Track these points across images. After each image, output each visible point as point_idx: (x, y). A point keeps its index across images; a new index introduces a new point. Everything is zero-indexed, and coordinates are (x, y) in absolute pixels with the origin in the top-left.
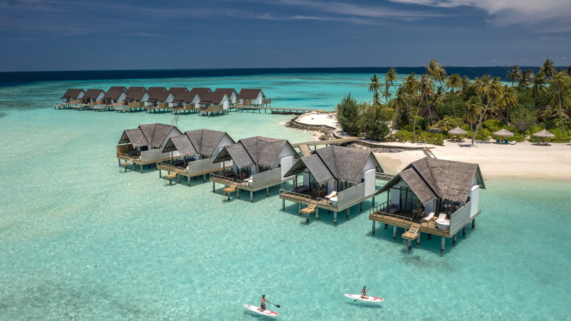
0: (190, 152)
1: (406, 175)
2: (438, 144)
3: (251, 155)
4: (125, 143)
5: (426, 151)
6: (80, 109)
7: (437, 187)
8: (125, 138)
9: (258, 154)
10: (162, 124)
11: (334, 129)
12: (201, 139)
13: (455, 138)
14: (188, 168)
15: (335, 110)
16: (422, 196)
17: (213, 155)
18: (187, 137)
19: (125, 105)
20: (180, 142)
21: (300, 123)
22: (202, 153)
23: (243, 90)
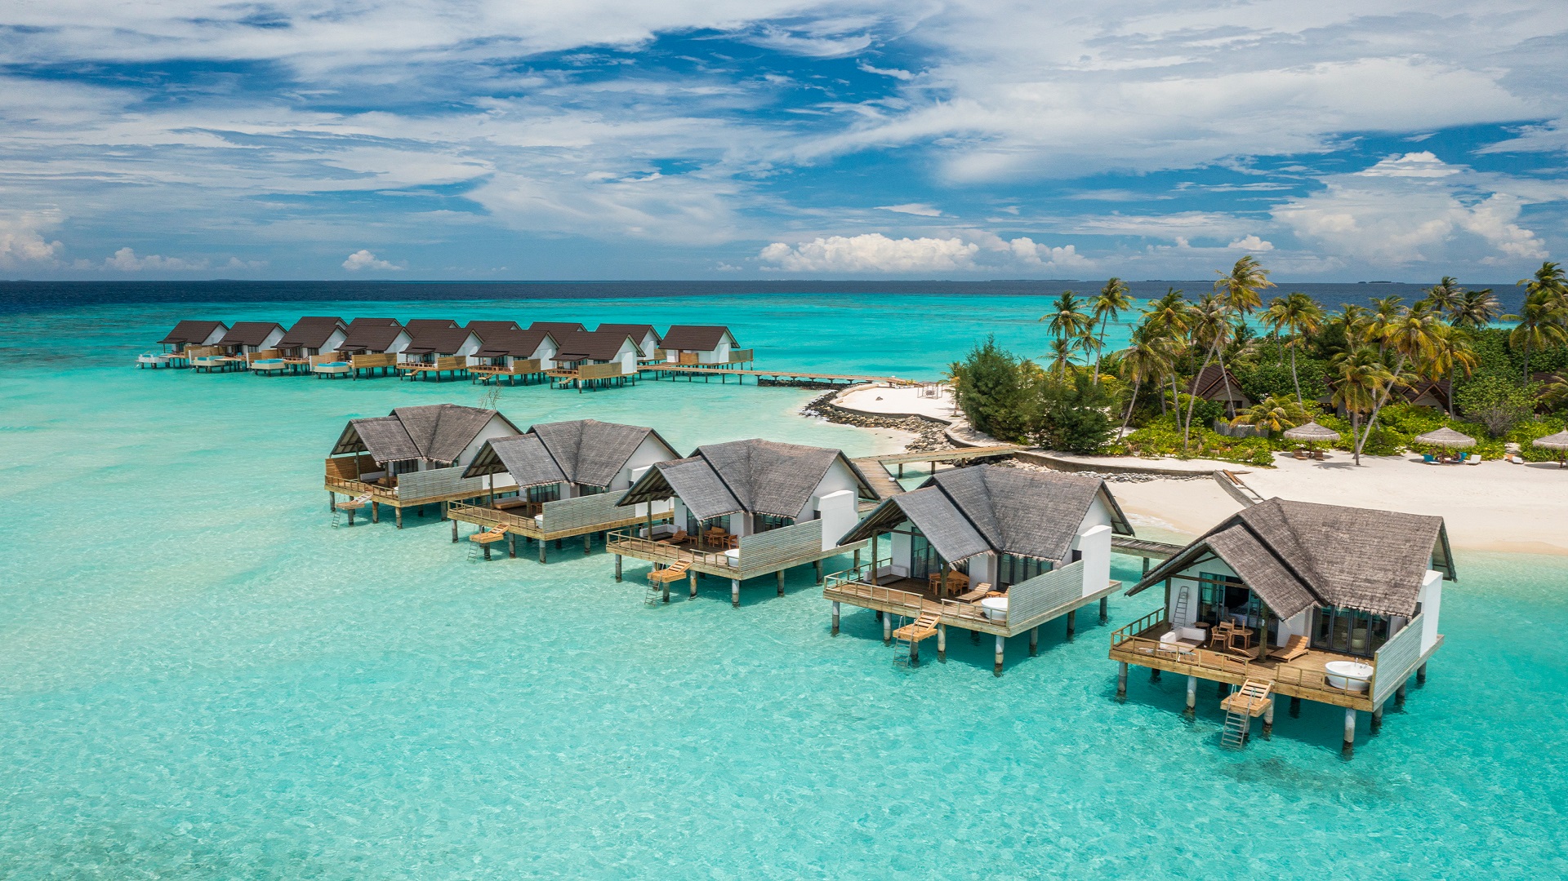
0: (546, 473)
1: (1226, 544)
2: (1257, 464)
3: (732, 488)
4: (351, 452)
5: (1227, 482)
6: (213, 369)
7: (1318, 578)
8: (351, 440)
9: (752, 485)
10: (459, 407)
11: (949, 424)
12: (579, 444)
13: (1304, 449)
14: (539, 518)
15: (945, 377)
16: (1277, 601)
17: (614, 485)
18: (537, 439)
19: (341, 360)
20: (517, 452)
21: (843, 410)
22: (582, 480)
23: (675, 330)
